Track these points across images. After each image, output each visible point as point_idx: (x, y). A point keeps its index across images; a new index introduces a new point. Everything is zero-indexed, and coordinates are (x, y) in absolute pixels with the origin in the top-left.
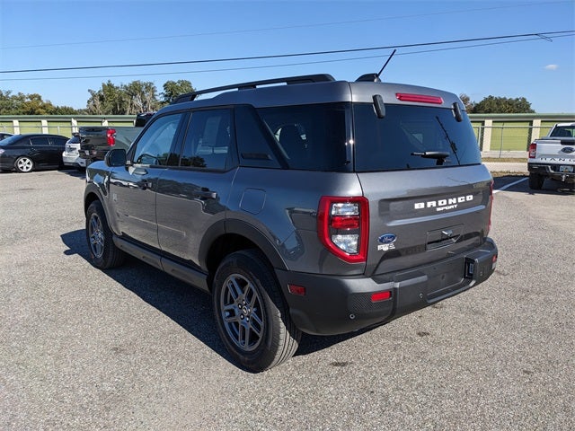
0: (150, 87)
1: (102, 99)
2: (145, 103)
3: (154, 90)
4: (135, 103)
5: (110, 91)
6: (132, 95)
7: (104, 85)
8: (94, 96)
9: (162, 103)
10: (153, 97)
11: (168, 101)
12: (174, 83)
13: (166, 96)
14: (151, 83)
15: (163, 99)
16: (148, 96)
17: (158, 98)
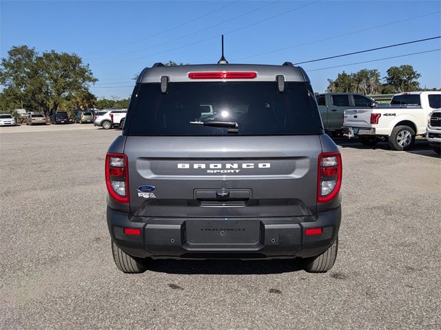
0: (374, 73)
1: (337, 85)
2: (369, 86)
3: (377, 76)
4: (361, 86)
5: (343, 79)
6: (359, 81)
7: (339, 75)
8: (332, 83)
9: (384, 85)
10: (377, 81)
11: (390, 84)
12: (396, 68)
13: (389, 79)
14: (375, 70)
15: (386, 82)
16: (372, 81)
17: (380, 81)
